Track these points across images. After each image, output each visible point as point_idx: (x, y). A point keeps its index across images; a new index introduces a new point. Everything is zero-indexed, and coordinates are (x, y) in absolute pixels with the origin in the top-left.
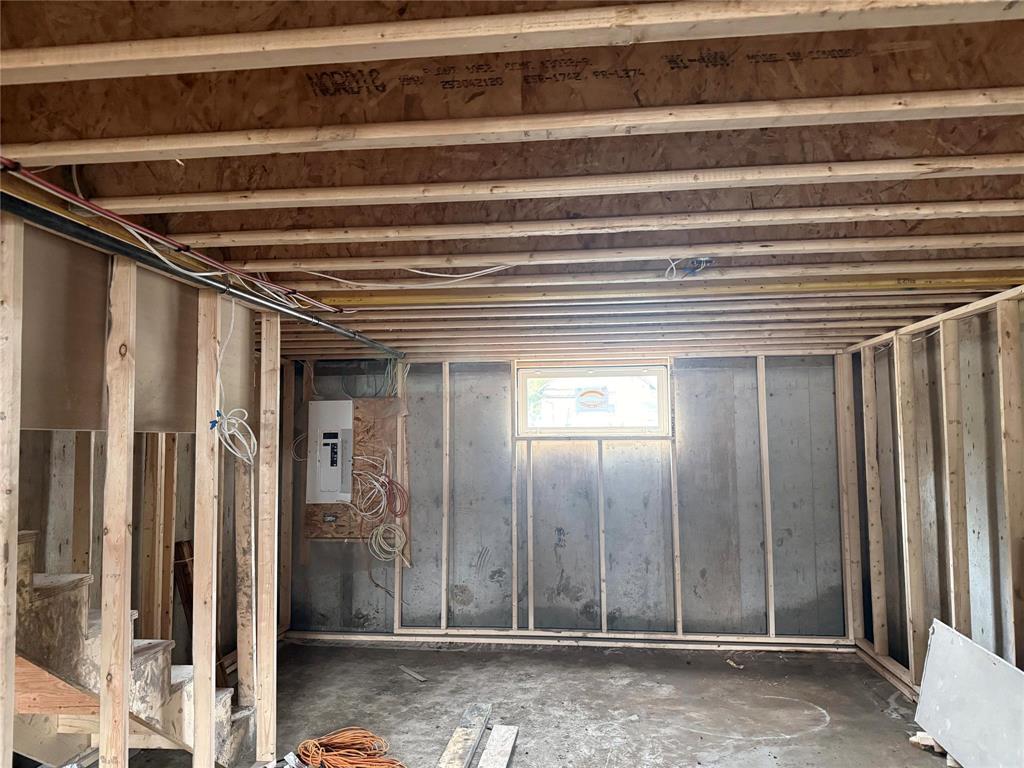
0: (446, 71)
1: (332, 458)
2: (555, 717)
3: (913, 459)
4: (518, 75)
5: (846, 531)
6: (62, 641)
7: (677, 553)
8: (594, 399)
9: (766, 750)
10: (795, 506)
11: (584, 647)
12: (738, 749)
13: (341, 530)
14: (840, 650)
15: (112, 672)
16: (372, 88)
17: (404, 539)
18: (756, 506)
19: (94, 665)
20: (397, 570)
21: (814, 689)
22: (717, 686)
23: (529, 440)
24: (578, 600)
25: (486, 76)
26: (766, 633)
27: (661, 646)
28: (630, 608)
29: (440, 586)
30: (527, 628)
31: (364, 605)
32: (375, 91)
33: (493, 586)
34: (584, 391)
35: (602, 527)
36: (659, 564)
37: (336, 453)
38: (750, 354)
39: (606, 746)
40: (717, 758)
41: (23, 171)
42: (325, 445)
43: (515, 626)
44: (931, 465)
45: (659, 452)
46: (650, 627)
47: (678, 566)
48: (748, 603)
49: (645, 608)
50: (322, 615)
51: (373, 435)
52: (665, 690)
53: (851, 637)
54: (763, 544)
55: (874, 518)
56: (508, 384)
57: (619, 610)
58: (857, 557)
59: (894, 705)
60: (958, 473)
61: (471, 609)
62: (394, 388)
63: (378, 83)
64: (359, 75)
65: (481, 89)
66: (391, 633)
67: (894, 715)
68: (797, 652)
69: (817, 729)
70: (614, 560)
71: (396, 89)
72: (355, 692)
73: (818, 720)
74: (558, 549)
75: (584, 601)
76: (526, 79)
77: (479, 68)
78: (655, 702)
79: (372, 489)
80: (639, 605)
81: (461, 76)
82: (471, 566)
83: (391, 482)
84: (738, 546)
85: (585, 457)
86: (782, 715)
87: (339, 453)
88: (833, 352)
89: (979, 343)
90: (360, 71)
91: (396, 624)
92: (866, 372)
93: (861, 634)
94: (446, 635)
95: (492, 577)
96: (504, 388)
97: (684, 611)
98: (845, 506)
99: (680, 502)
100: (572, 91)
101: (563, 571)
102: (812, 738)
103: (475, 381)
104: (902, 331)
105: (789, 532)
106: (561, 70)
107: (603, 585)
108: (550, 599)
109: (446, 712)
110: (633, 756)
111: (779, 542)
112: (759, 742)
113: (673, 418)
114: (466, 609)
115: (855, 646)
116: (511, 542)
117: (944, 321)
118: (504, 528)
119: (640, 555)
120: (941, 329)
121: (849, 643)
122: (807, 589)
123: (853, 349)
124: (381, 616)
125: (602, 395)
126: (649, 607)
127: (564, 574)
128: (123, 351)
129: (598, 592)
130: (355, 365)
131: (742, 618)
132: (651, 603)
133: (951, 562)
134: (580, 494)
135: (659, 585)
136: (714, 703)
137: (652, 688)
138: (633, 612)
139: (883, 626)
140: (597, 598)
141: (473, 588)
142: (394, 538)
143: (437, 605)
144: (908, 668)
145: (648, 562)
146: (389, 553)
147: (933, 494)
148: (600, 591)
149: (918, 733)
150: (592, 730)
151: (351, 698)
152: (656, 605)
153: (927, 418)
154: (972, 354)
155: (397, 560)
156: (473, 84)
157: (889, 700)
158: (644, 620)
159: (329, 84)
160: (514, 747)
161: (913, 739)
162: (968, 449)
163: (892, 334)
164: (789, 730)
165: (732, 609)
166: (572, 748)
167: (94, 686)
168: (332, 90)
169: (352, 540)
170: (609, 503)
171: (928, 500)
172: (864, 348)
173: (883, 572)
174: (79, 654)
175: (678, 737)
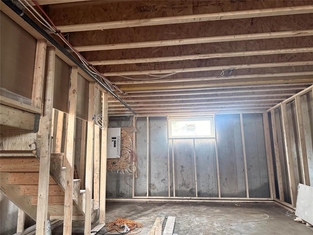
0: (173, 5)
1: (114, 144)
2: (185, 216)
3: (288, 139)
4: (191, 5)
5: (269, 165)
6: (57, 169)
7: (218, 172)
8: (191, 128)
9: (251, 223)
10: (253, 158)
11: (191, 202)
12: (243, 223)
13: (116, 167)
14: (269, 202)
15: (69, 181)
16: (153, 10)
17: (136, 169)
18: (241, 158)
19: (64, 179)
20: (133, 178)
21: (263, 210)
22: (233, 210)
23: (173, 139)
24: (188, 188)
25: (183, 6)
26: (246, 197)
27: (214, 201)
28: (204, 190)
29: (147, 184)
30: (173, 196)
31: (123, 190)
32: (155, 11)
33: (162, 184)
34: (188, 125)
35: (195, 165)
36: (213, 177)
37: (116, 143)
38: (238, 113)
39: (203, 222)
40: (236, 224)
41: (60, 33)
42: (113, 141)
43: (169, 195)
44: (294, 141)
45: (212, 142)
46: (210, 195)
47: (218, 176)
48: (240, 188)
49: (209, 190)
50: (110, 193)
51: (126, 138)
52: (218, 211)
53: (272, 197)
54: (244, 170)
55: (277, 159)
56: (166, 123)
57: (201, 191)
58: (273, 173)
59: (288, 213)
60: (303, 140)
61: (155, 191)
62: (132, 125)
63: (155, 9)
64: (150, 7)
65: (182, 9)
66: (132, 198)
67: (288, 215)
68: (256, 202)
69: (266, 219)
70: (199, 176)
71: (160, 10)
72: (124, 211)
73: (265, 217)
74: (182, 172)
75: (190, 188)
76: (194, 6)
77: (182, 4)
78: (215, 213)
79: (126, 154)
80: (207, 189)
81: (176, 6)
82: (155, 178)
83: (132, 152)
84: (236, 170)
85: (189, 144)
86: (254, 216)
87: (117, 143)
88: (262, 112)
89: (306, 102)
90: (150, 6)
91: (133, 195)
92: (273, 117)
93: (275, 196)
94: (149, 198)
95: (162, 181)
96: (165, 124)
97: (221, 191)
98: (268, 157)
99: (219, 158)
100: (206, 9)
101: (183, 179)
102: (265, 220)
103: (156, 122)
104: (283, 102)
105: (252, 166)
106: (202, 4)
107: (196, 183)
108: (180, 187)
109: (152, 215)
110: (211, 224)
111: (249, 169)
112: (249, 221)
113: (216, 132)
114: (154, 191)
115: (274, 200)
116: (168, 171)
117: (296, 96)
118: (166, 166)
119: (207, 174)
120: (295, 100)
121: (272, 200)
122: (257, 184)
123: (268, 111)
124: (128, 193)
125: (194, 126)
126: (210, 190)
127: (184, 180)
128: (74, 92)
129: (194, 186)
130: (121, 118)
131: (238, 193)
132: (210, 188)
133: (303, 166)
134: (188, 155)
135: (213, 183)
136: (233, 213)
137: (213, 210)
138: (205, 191)
139: (282, 192)
140: (194, 187)
141: (157, 184)
142: (132, 169)
143: (145, 190)
144: (291, 204)
145: (209, 176)
146: (131, 173)
147: (295, 149)
148: (195, 185)
149: (297, 218)
150: (197, 219)
151: (123, 213)
152: (212, 189)
153: (292, 128)
154: (305, 106)
155: (134, 175)
156: (180, 8)
157: (286, 212)
158: (209, 194)
159: (142, 9)
160: (175, 223)
161: (295, 220)
162: (305, 133)
163: (280, 103)
164: (257, 219)
165: (235, 190)
166: (192, 222)
167: (63, 185)
168: (143, 11)
169: (120, 170)
170: (197, 158)
171: (294, 152)
172: (272, 109)
173: (281, 176)
174: (60, 175)
175: (224, 220)
